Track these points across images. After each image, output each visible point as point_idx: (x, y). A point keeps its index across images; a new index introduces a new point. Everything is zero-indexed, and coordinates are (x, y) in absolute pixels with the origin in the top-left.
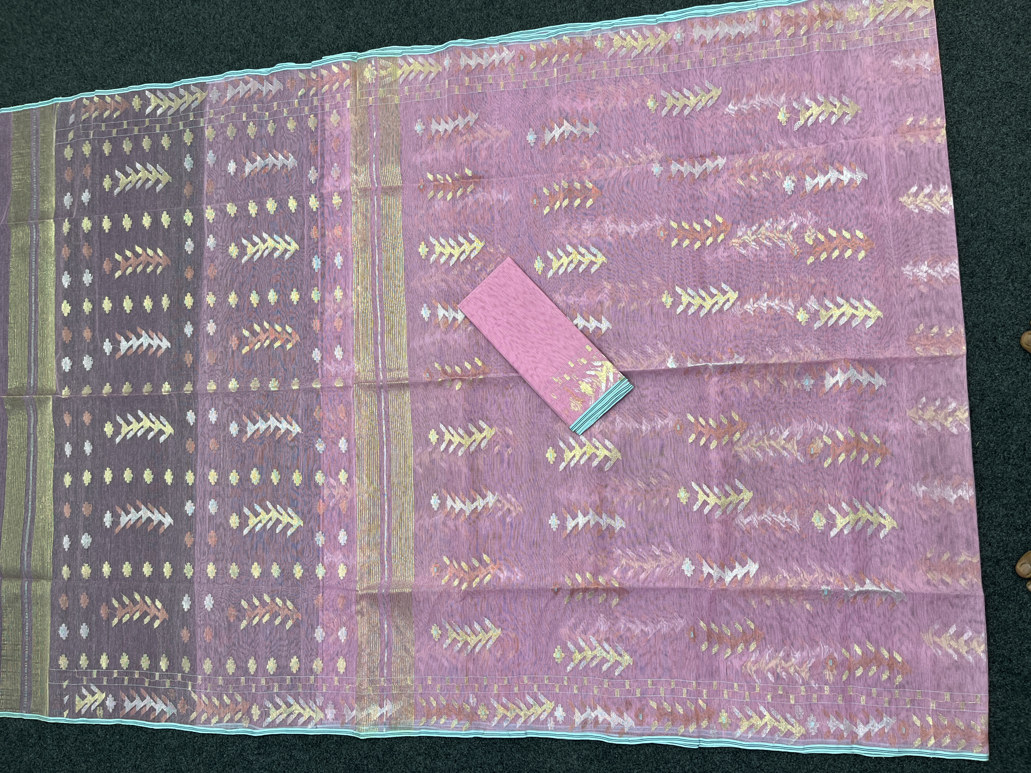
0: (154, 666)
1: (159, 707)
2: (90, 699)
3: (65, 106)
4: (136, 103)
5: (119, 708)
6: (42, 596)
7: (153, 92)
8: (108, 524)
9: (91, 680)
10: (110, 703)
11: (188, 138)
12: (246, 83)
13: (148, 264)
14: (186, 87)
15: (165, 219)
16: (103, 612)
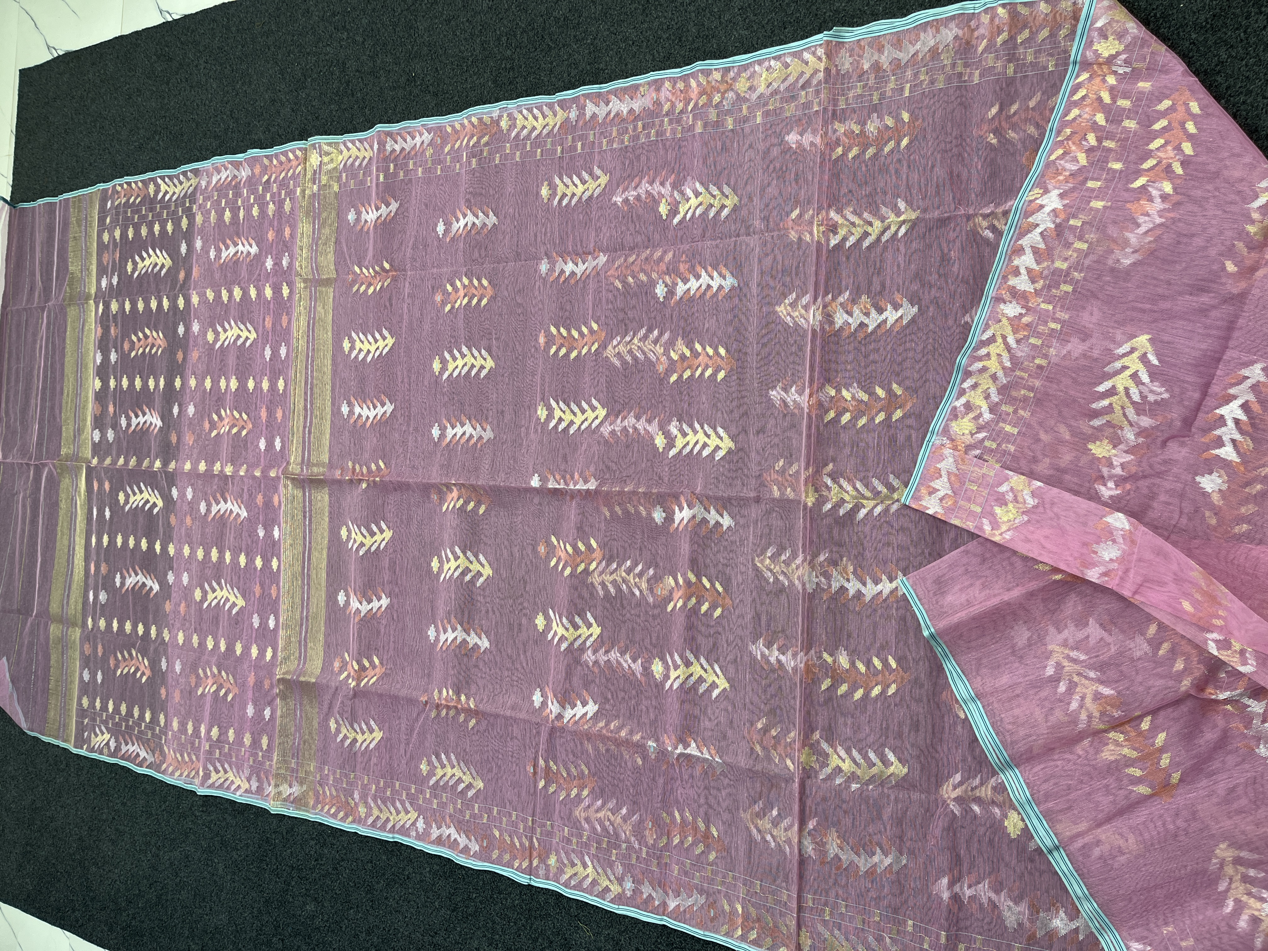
0: (142, 717)
1: (143, 754)
2: (100, 738)
3: (105, 191)
4: (152, 188)
5: (118, 748)
6: (74, 642)
7: (162, 178)
8: (118, 585)
9: (102, 722)
10: (113, 744)
11: (184, 223)
12: (226, 169)
13: (153, 346)
14: (185, 173)
15: (166, 303)
16: (112, 662)
